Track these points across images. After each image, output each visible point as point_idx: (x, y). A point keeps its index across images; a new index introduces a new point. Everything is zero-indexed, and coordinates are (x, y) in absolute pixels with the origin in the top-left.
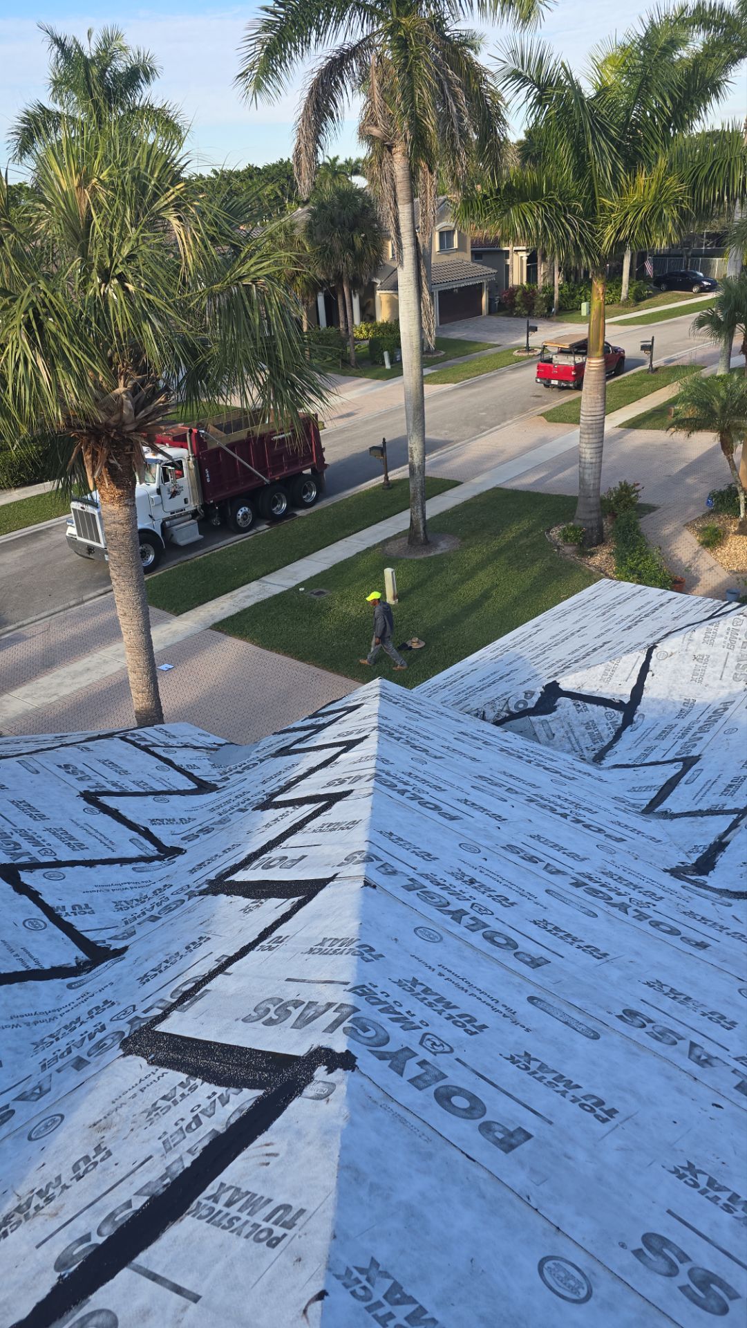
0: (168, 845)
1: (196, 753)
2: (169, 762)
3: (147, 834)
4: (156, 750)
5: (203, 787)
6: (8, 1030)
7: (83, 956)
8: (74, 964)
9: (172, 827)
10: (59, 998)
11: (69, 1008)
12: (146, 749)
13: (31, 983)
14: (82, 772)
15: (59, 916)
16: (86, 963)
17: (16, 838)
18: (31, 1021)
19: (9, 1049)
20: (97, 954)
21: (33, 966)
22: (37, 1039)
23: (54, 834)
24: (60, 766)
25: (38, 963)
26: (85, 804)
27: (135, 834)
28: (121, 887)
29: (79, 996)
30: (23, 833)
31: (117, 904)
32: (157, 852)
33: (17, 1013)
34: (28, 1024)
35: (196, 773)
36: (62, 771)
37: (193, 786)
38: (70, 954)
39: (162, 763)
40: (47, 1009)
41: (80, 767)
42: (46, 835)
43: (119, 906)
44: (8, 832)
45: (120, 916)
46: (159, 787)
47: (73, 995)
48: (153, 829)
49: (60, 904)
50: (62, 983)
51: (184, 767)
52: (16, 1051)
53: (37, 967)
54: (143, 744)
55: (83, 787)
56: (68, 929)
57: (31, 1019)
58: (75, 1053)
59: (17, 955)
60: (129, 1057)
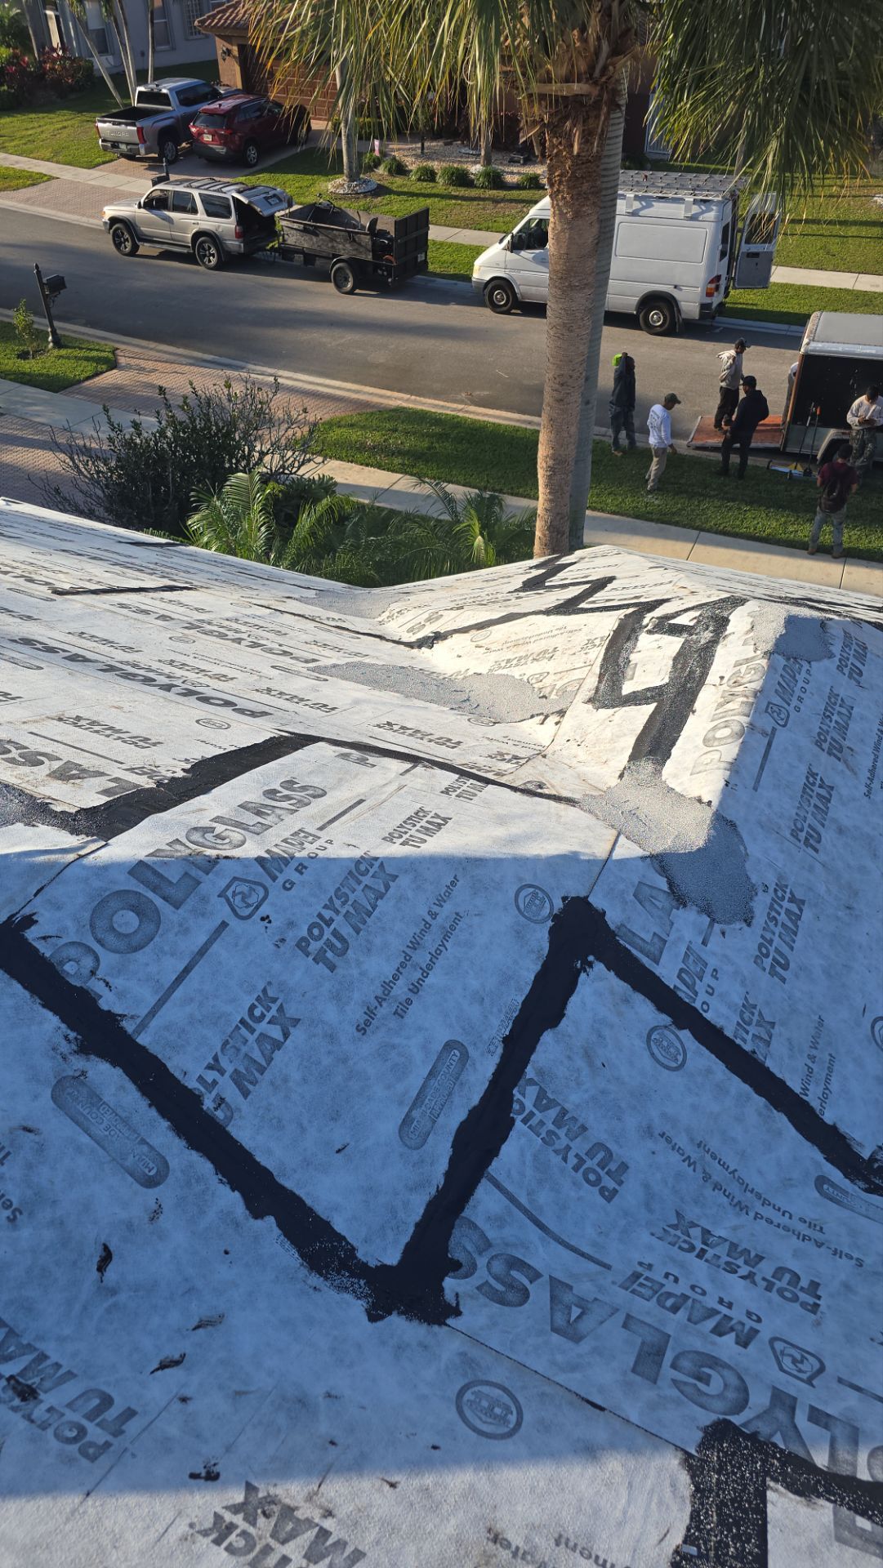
6: (675, 1158)
8: (866, 1155)
10: (787, 1183)
11: (777, 1218)
13: (781, 1120)
18: (715, 1178)
19: (647, 1186)
21: (814, 1096)
22: (692, 1213)
25: (824, 1099)
29: (811, 1214)
33: (714, 1144)
34: (707, 1177)
40: (755, 1181)
47: (805, 1203)
50: (817, 1164)
52: (649, 1198)
53: (815, 1104)
57: (718, 1174)
58: (674, 1323)
59: (812, 1058)
60: (684, 1478)
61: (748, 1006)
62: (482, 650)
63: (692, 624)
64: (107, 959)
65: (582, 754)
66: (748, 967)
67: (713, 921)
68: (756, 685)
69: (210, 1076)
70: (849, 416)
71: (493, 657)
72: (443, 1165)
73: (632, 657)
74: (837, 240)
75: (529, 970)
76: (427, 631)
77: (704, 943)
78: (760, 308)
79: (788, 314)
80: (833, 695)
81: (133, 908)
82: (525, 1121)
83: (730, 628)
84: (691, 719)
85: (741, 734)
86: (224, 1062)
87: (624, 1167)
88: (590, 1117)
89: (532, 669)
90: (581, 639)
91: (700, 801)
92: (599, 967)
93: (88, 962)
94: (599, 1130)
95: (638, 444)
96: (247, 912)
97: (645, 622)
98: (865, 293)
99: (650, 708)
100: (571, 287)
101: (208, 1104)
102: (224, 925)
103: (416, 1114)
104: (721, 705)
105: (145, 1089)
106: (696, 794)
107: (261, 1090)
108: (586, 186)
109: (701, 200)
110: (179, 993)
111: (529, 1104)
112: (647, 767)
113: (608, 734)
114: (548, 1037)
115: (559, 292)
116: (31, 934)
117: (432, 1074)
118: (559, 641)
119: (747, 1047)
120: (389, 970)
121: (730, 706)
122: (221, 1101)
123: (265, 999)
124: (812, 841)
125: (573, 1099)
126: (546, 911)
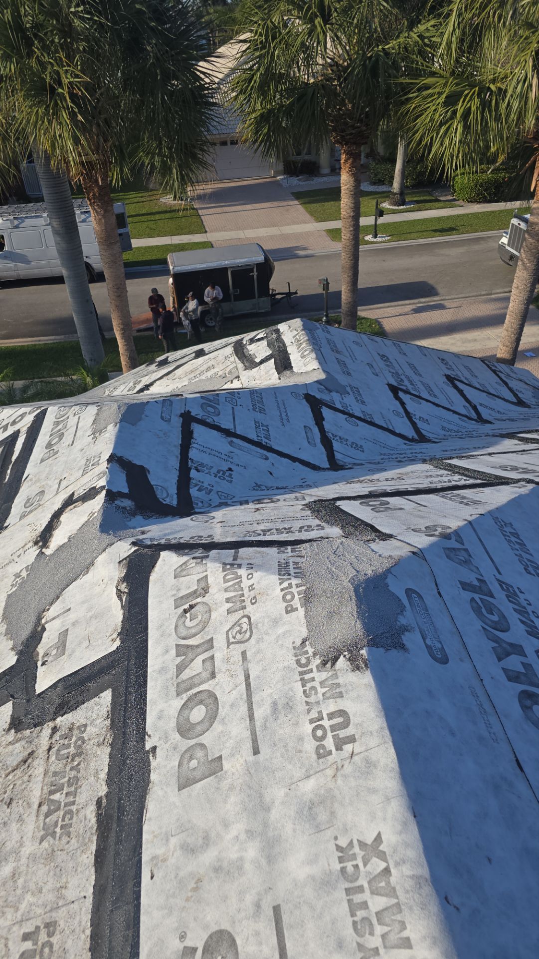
0: (485, 418)
1: (526, 387)
2: (506, 384)
3: (475, 408)
4: (500, 374)
5: (520, 403)
6: (371, 443)
7: (416, 437)
8: (411, 438)
9: (490, 411)
10: (398, 444)
12: (494, 372)
13: (388, 433)
14: (450, 366)
15: (411, 417)
16: (417, 440)
17: (403, 377)
20: (422, 438)
21: (391, 428)
22: (383, 452)
23: (423, 385)
24: (439, 358)
25: (394, 428)
26: (446, 380)
27: (467, 405)
28: (449, 422)
30: (407, 377)
31: (443, 427)
32: (476, 418)
33: (377, 439)
35: (520, 395)
36: (440, 361)
37: (515, 400)
38: (410, 433)
39: (501, 382)
40: (391, 445)
41: (451, 363)
42: (419, 384)
43: (443, 428)
44: (400, 373)
45: (443, 432)
46: (492, 391)
47: (405, 447)
48: (480, 408)
49: (414, 413)
50: (403, 441)
51: (514, 389)
54: (493, 368)
55: (449, 372)
56: (414, 424)
57: (381, 444)
58: (399, 459)
59: (386, 420)
60: (426, 464)
61: (363, 412)
62: (177, 380)
63: (265, 335)
64: (215, 418)
65: (257, 381)
66: (357, 404)
67: (341, 394)
68: (306, 338)
69: (260, 438)
70: (205, 298)
71: (184, 379)
72: (323, 450)
73: (250, 353)
74: (153, 222)
75: (309, 410)
76: (138, 387)
77: (342, 399)
78: (131, 260)
79: (146, 261)
80: (327, 339)
81: (209, 406)
82: (334, 439)
83: (281, 331)
84: (290, 356)
85: (312, 351)
86: (259, 435)
87: (361, 446)
88: (346, 437)
89: (209, 374)
90: (221, 358)
91: (315, 369)
92: (323, 407)
93: (210, 419)
94: (351, 440)
95: (106, 337)
96: (235, 404)
97: (245, 343)
98: (179, 245)
99: (273, 360)
100: (111, 243)
101: (264, 444)
102: (233, 408)
103: (309, 440)
104: (298, 348)
105: (247, 442)
106: (312, 369)
107: (272, 439)
108: (106, 198)
109: (85, 212)
110: (236, 423)
111: (332, 436)
112: (287, 373)
113: (263, 373)
114: (324, 422)
115: (106, 247)
116: (192, 414)
117: (306, 433)
118: (212, 362)
119: (369, 420)
120: (279, 414)
121: (302, 346)
122: (267, 443)
123: (255, 422)
124: (349, 374)
125: (340, 434)
126: (302, 398)
